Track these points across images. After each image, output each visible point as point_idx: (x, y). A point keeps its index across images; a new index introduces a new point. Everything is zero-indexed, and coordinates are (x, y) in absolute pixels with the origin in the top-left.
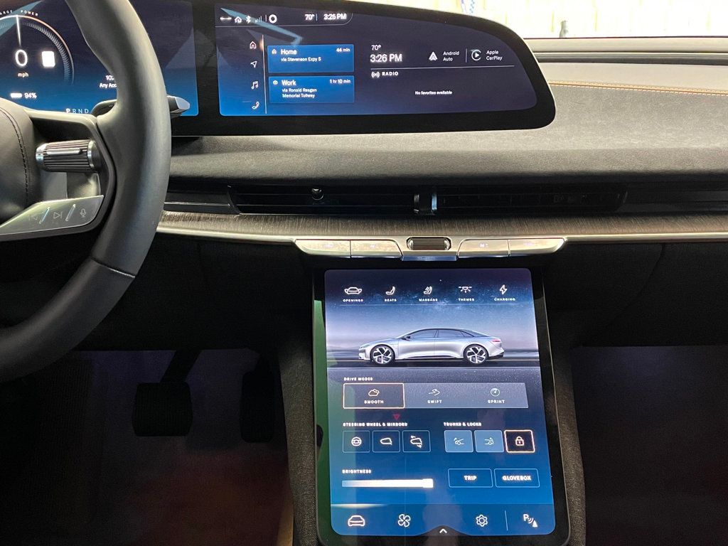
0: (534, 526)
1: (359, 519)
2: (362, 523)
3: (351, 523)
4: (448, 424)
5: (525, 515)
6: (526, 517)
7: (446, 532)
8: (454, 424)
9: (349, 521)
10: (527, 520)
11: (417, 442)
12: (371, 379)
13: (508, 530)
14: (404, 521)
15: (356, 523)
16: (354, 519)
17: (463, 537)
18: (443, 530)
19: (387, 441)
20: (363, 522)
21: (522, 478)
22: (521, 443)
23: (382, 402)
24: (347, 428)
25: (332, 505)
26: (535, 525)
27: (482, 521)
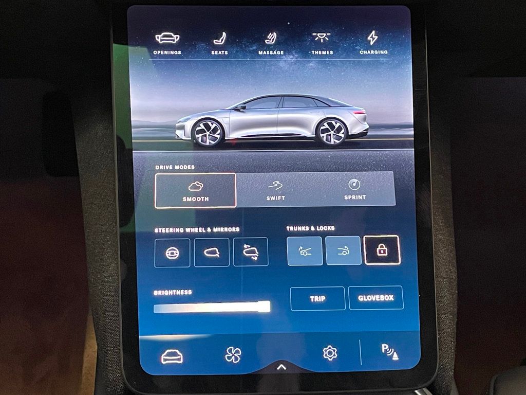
0: (394, 359)
1: (175, 354)
2: (179, 360)
3: (165, 360)
4: (292, 228)
5: (383, 345)
6: (384, 347)
7: (285, 368)
8: (300, 228)
9: (163, 357)
10: (386, 350)
11: (251, 252)
12: (193, 167)
13: (361, 365)
14: (233, 355)
15: (172, 359)
16: (170, 354)
17: (306, 374)
18: (281, 365)
19: (212, 253)
20: (179, 358)
21: (383, 298)
22: (384, 253)
23: (207, 199)
24: (160, 235)
25: (140, 337)
26: (395, 357)
27: (330, 354)
